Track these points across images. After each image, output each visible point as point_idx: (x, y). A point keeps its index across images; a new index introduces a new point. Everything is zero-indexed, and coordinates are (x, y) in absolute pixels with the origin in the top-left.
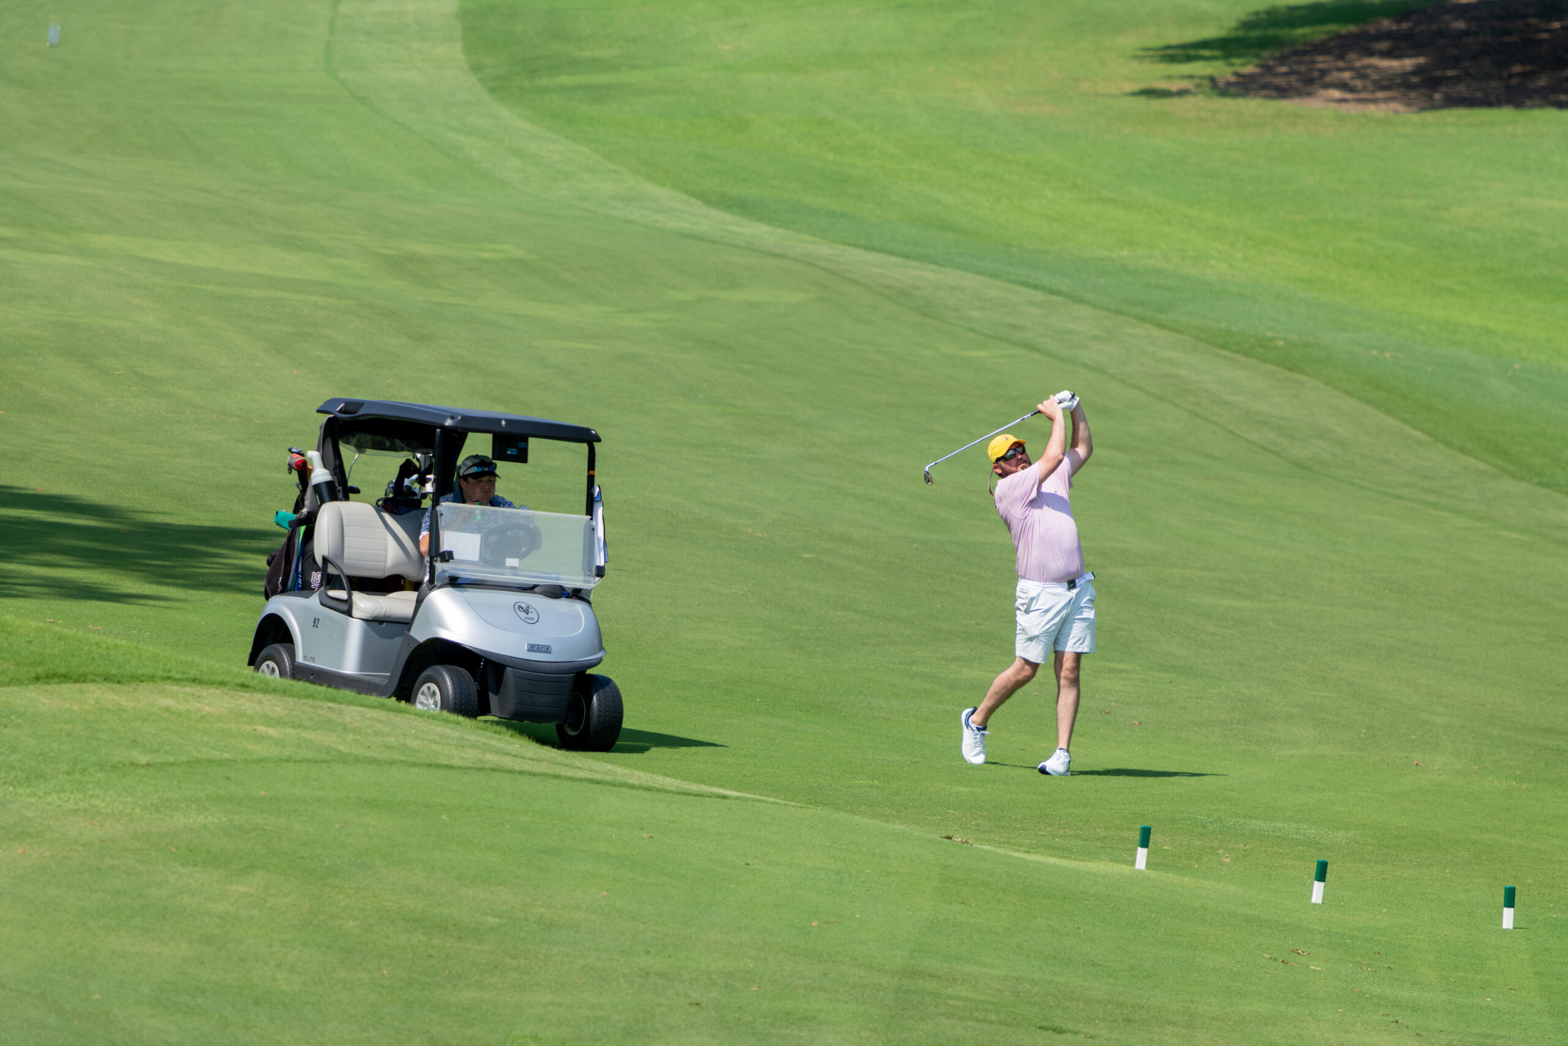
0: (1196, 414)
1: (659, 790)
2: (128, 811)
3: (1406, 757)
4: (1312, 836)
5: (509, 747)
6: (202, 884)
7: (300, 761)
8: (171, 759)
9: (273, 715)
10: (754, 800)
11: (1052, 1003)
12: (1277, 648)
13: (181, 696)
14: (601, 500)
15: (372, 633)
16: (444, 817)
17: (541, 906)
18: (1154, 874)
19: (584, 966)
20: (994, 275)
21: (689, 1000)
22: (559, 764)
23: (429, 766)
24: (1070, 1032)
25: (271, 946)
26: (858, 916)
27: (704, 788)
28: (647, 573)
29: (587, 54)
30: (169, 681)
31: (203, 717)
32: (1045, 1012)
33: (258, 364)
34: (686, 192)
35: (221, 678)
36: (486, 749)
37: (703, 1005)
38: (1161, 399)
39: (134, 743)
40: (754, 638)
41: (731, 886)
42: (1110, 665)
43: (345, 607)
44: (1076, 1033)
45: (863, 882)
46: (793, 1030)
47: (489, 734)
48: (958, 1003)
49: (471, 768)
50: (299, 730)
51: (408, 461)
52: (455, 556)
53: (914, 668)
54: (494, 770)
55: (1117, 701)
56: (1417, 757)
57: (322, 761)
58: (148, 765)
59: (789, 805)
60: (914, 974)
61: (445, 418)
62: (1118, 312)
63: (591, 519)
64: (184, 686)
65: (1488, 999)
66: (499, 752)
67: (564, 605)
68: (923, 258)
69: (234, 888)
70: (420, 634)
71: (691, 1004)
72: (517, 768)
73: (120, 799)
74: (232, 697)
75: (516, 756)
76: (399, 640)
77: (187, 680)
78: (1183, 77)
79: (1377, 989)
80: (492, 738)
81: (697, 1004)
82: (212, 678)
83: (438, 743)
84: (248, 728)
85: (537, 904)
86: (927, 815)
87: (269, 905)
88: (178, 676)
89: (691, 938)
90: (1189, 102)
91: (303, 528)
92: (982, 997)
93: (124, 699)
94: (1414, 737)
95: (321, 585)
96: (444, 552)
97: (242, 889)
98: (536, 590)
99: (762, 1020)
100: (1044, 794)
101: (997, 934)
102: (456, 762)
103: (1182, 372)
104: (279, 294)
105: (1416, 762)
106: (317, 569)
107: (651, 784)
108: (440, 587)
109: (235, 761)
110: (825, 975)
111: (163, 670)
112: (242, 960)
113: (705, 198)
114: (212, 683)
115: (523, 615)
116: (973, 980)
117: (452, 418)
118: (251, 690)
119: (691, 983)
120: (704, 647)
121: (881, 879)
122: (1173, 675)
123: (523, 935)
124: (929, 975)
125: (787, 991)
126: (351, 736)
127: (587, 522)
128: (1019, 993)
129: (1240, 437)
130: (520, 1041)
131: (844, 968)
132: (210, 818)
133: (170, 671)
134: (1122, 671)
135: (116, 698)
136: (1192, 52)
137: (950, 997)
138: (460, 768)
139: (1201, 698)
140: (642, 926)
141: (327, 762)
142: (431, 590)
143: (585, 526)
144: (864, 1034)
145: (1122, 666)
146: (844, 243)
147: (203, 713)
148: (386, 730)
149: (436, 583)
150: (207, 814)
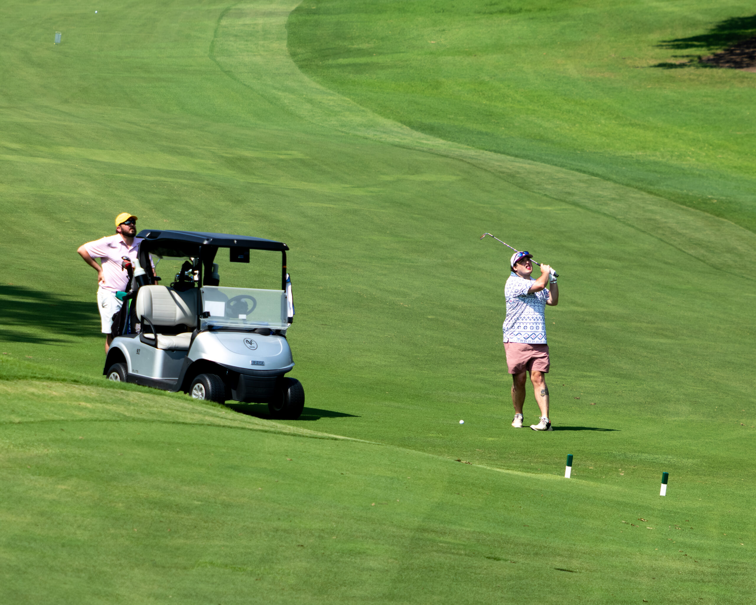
0: (662, 240)
1: (300, 436)
2: (6, 447)
3: (737, 421)
4: (673, 462)
5: (219, 413)
6: (43, 485)
7: (103, 421)
8: (32, 420)
9: (90, 397)
10: (352, 441)
11: (496, 545)
12: (679, 364)
13: (41, 387)
14: (290, 281)
15: (168, 356)
16: (178, 450)
17: (224, 496)
18: (574, 480)
19: (244, 526)
20: (562, 166)
21: (298, 544)
22: (245, 422)
23: (174, 423)
24: (503, 560)
25: (76, 517)
26: (398, 501)
27: (326, 435)
28: (340, 326)
29: (356, 46)
30: (35, 379)
31: (52, 398)
32: (491, 550)
33: (145, 217)
34: (401, 122)
35: (63, 377)
36: (207, 414)
37: (305, 546)
38: (644, 232)
39: (13, 412)
40: (392, 360)
41: (331, 485)
42: (585, 373)
43: (153, 343)
44: (506, 560)
45: (405, 483)
46: (352, 559)
47: (209, 406)
48: (444, 545)
49: (196, 424)
50: (104, 405)
51: (187, 262)
52: (211, 314)
53: (477, 376)
54: (209, 425)
55: (584, 393)
56: (743, 421)
57: (114, 421)
58: (19, 423)
59: (371, 444)
60: (424, 530)
61: (204, 240)
62: (628, 185)
63: (285, 292)
64: (43, 381)
65: (742, 544)
66: (213, 415)
67: (271, 339)
68: (525, 157)
69: (59, 486)
70: (193, 357)
71: (299, 546)
72: (222, 424)
73: (3, 441)
74: (69, 387)
75: (222, 418)
76: (182, 360)
77: (45, 378)
78: (683, 57)
79: (682, 539)
80: (210, 408)
81: (302, 546)
82: (58, 377)
83: (180, 411)
84: (76, 403)
85: (223, 494)
86: (464, 452)
87: (77, 495)
88: (40, 376)
89: (303, 512)
90: (686, 70)
91: (131, 300)
92: (458, 542)
93: (10, 388)
94: (744, 410)
95: (141, 331)
96: (205, 312)
97: (63, 487)
98: (256, 331)
99: (336, 554)
100: (532, 441)
101: (474, 510)
102: (188, 421)
103: (658, 217)
104: (163, 179)
105: (741, 424)
106: (138, 322)
107: (296, 433)
108: (203, 331)
109: (67, 421)
110: (374, 530)
111: (32, 373)
112: (59, 524)
113: (411, 125)
114: (58, 380)
115: (249, 345)
116: (455, 533)
117: (208, 240)
118: (79, 383)
119: (300, 535)
120: (363, 365)
121: (415, 482)
122: (619, 379)
123: (212, 510)
124: (431, 531)
125: (352, 539)
126: (132, 408)
127: (283, 294)
128: (479, 540)
129: (685, 252)
130: (203, 565)
131: (385, 527)
132: (50, 451)
133: (35, 374)
134: (591, 377)
135: (5, 388)
136: (690, 43)
137: (441, 542)
138: (190, 424)
139: (631, 391)
140: (278, 506)
141: (117, 421)
142: (198, 333)
143: (282, 296)
144: (390, 561)
145: (592, 374)
146: (484, 149)
147: (52, 395)
148: (152, 404)
149: (201, 330)
150: (49, 448)
